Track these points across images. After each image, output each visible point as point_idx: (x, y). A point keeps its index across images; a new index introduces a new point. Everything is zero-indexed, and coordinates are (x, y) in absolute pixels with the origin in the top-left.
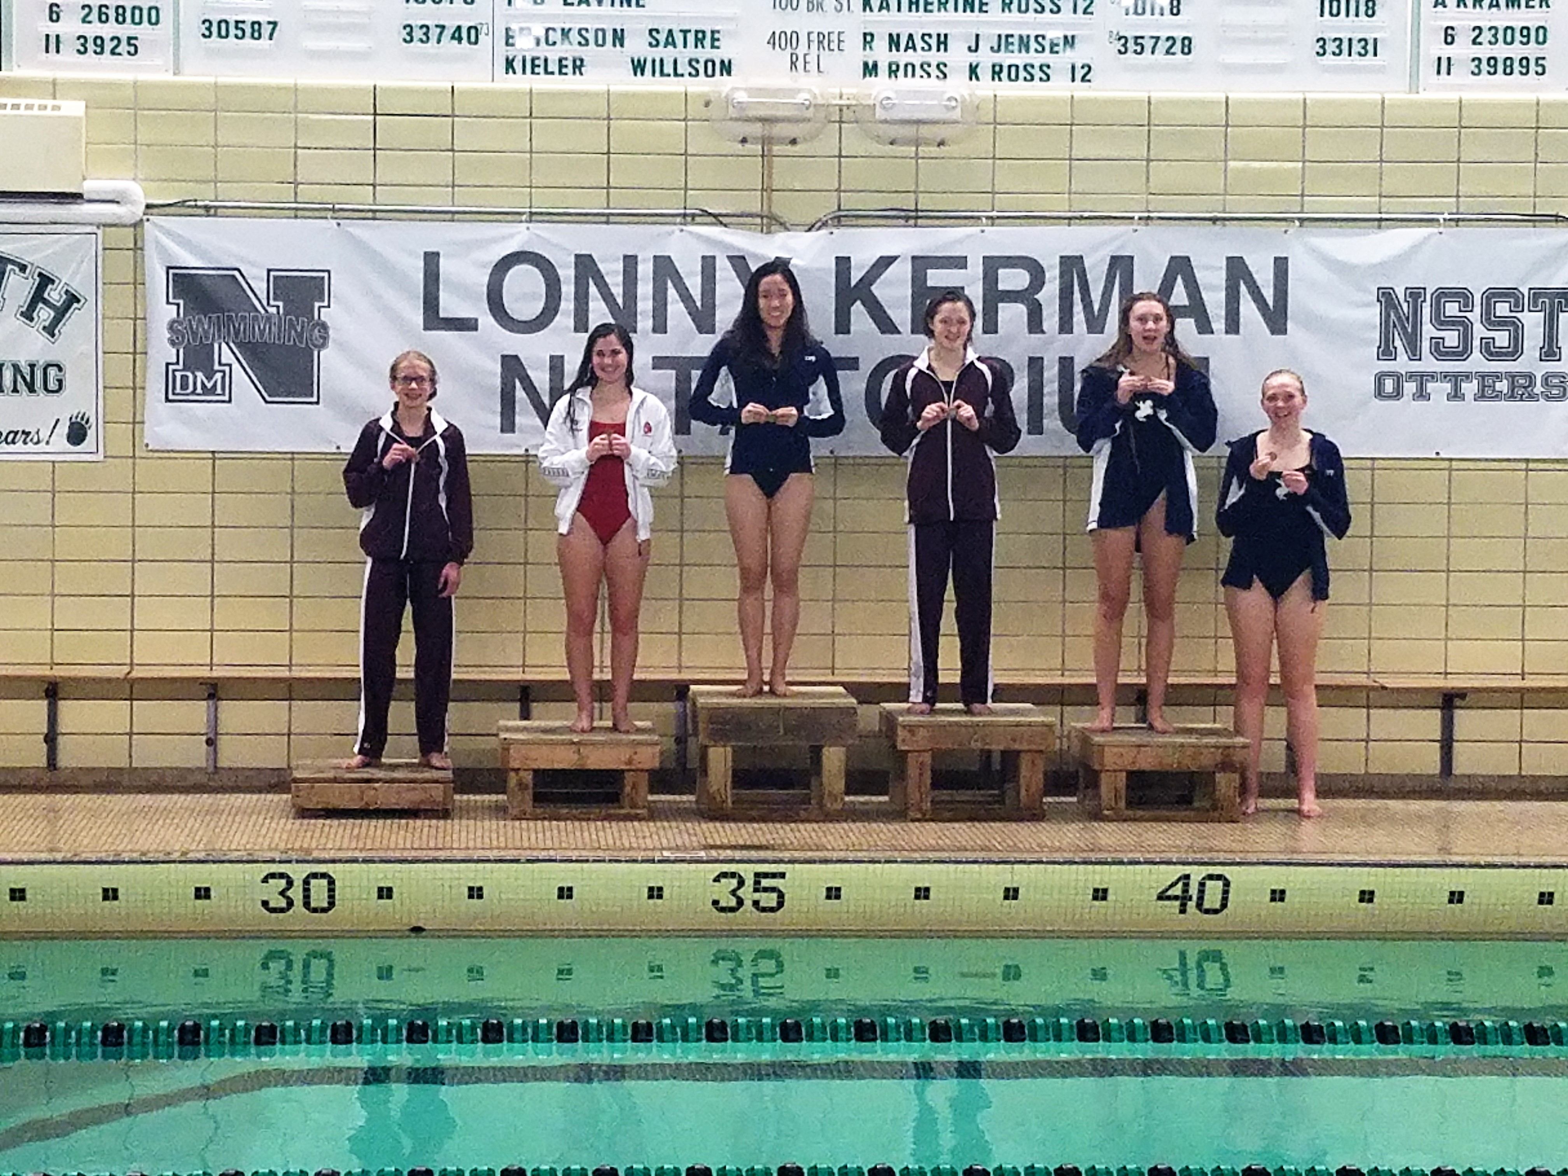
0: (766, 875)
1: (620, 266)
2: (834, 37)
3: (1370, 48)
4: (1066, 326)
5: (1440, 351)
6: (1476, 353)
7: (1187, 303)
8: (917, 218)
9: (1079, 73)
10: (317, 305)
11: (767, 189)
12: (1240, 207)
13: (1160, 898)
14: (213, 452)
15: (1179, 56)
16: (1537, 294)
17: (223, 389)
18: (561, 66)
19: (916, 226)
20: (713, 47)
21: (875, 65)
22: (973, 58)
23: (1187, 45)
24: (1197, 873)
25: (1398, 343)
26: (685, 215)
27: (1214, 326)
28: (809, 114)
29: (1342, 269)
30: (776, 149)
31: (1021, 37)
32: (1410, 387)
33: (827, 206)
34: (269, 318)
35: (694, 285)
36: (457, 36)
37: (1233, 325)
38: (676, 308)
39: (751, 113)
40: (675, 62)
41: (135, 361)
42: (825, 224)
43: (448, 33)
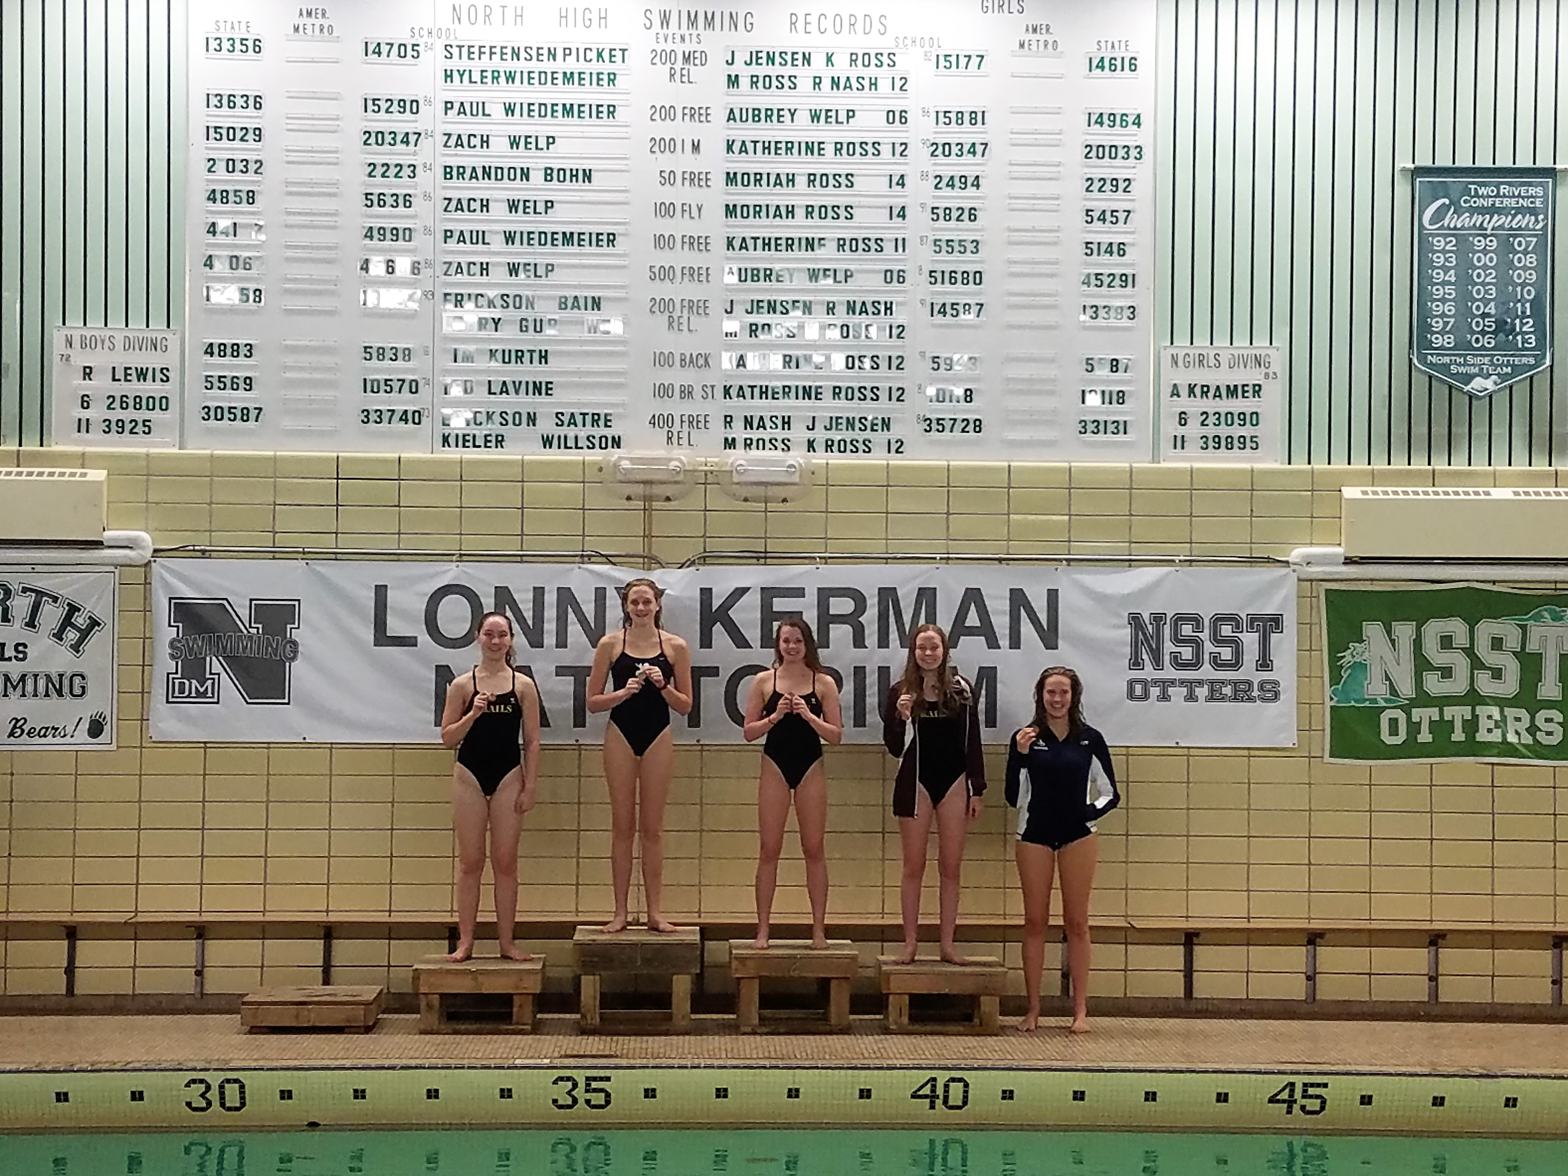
0: (595, 1079)
1: (531, 596)
2: (701, 419)
3: (1121, 428)
4: (883, 642)
5: (1178, 663)
6: (1207, 666)
7: (979, 625)
8: (766, 558)
9: (894, 447)
10: (289, 626)
11: (647, 536)
12: (1018, 549)
13: (913, 1097)
14: (205, 743)
15: (972, 433)
16: (1253, 619)
17: (213, 693)
18: (486, 441)
19: (765, 564)
20: (606, 426)
21: (734, 439)
22: (810, 435)
23: (978, 426)
24: (942, 1077)
25: (1145, 656)
26: (582, 556)
27: (1001, 643)
28: (680, 478)
29: (1101, 599)
30: (656, 505)
31: (848, 418)
32: (1155, 691)
33: (694, 549)
34: (250, 638)
35: (589, 610)
36: (404, 418)
37: (1015, 642)
38: (574, 628)
39: (632, 477)
40: (576, 437)
41: (143, 672)
42: (693, 563)
43: (396, 417)
